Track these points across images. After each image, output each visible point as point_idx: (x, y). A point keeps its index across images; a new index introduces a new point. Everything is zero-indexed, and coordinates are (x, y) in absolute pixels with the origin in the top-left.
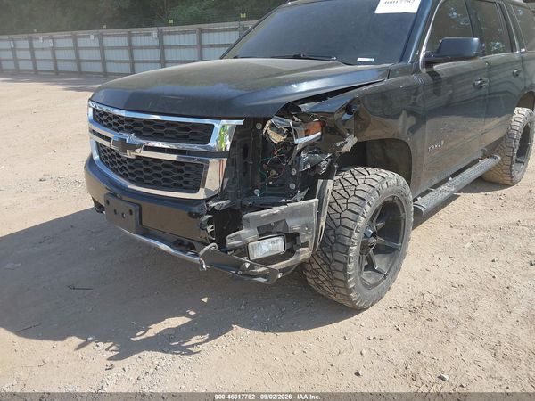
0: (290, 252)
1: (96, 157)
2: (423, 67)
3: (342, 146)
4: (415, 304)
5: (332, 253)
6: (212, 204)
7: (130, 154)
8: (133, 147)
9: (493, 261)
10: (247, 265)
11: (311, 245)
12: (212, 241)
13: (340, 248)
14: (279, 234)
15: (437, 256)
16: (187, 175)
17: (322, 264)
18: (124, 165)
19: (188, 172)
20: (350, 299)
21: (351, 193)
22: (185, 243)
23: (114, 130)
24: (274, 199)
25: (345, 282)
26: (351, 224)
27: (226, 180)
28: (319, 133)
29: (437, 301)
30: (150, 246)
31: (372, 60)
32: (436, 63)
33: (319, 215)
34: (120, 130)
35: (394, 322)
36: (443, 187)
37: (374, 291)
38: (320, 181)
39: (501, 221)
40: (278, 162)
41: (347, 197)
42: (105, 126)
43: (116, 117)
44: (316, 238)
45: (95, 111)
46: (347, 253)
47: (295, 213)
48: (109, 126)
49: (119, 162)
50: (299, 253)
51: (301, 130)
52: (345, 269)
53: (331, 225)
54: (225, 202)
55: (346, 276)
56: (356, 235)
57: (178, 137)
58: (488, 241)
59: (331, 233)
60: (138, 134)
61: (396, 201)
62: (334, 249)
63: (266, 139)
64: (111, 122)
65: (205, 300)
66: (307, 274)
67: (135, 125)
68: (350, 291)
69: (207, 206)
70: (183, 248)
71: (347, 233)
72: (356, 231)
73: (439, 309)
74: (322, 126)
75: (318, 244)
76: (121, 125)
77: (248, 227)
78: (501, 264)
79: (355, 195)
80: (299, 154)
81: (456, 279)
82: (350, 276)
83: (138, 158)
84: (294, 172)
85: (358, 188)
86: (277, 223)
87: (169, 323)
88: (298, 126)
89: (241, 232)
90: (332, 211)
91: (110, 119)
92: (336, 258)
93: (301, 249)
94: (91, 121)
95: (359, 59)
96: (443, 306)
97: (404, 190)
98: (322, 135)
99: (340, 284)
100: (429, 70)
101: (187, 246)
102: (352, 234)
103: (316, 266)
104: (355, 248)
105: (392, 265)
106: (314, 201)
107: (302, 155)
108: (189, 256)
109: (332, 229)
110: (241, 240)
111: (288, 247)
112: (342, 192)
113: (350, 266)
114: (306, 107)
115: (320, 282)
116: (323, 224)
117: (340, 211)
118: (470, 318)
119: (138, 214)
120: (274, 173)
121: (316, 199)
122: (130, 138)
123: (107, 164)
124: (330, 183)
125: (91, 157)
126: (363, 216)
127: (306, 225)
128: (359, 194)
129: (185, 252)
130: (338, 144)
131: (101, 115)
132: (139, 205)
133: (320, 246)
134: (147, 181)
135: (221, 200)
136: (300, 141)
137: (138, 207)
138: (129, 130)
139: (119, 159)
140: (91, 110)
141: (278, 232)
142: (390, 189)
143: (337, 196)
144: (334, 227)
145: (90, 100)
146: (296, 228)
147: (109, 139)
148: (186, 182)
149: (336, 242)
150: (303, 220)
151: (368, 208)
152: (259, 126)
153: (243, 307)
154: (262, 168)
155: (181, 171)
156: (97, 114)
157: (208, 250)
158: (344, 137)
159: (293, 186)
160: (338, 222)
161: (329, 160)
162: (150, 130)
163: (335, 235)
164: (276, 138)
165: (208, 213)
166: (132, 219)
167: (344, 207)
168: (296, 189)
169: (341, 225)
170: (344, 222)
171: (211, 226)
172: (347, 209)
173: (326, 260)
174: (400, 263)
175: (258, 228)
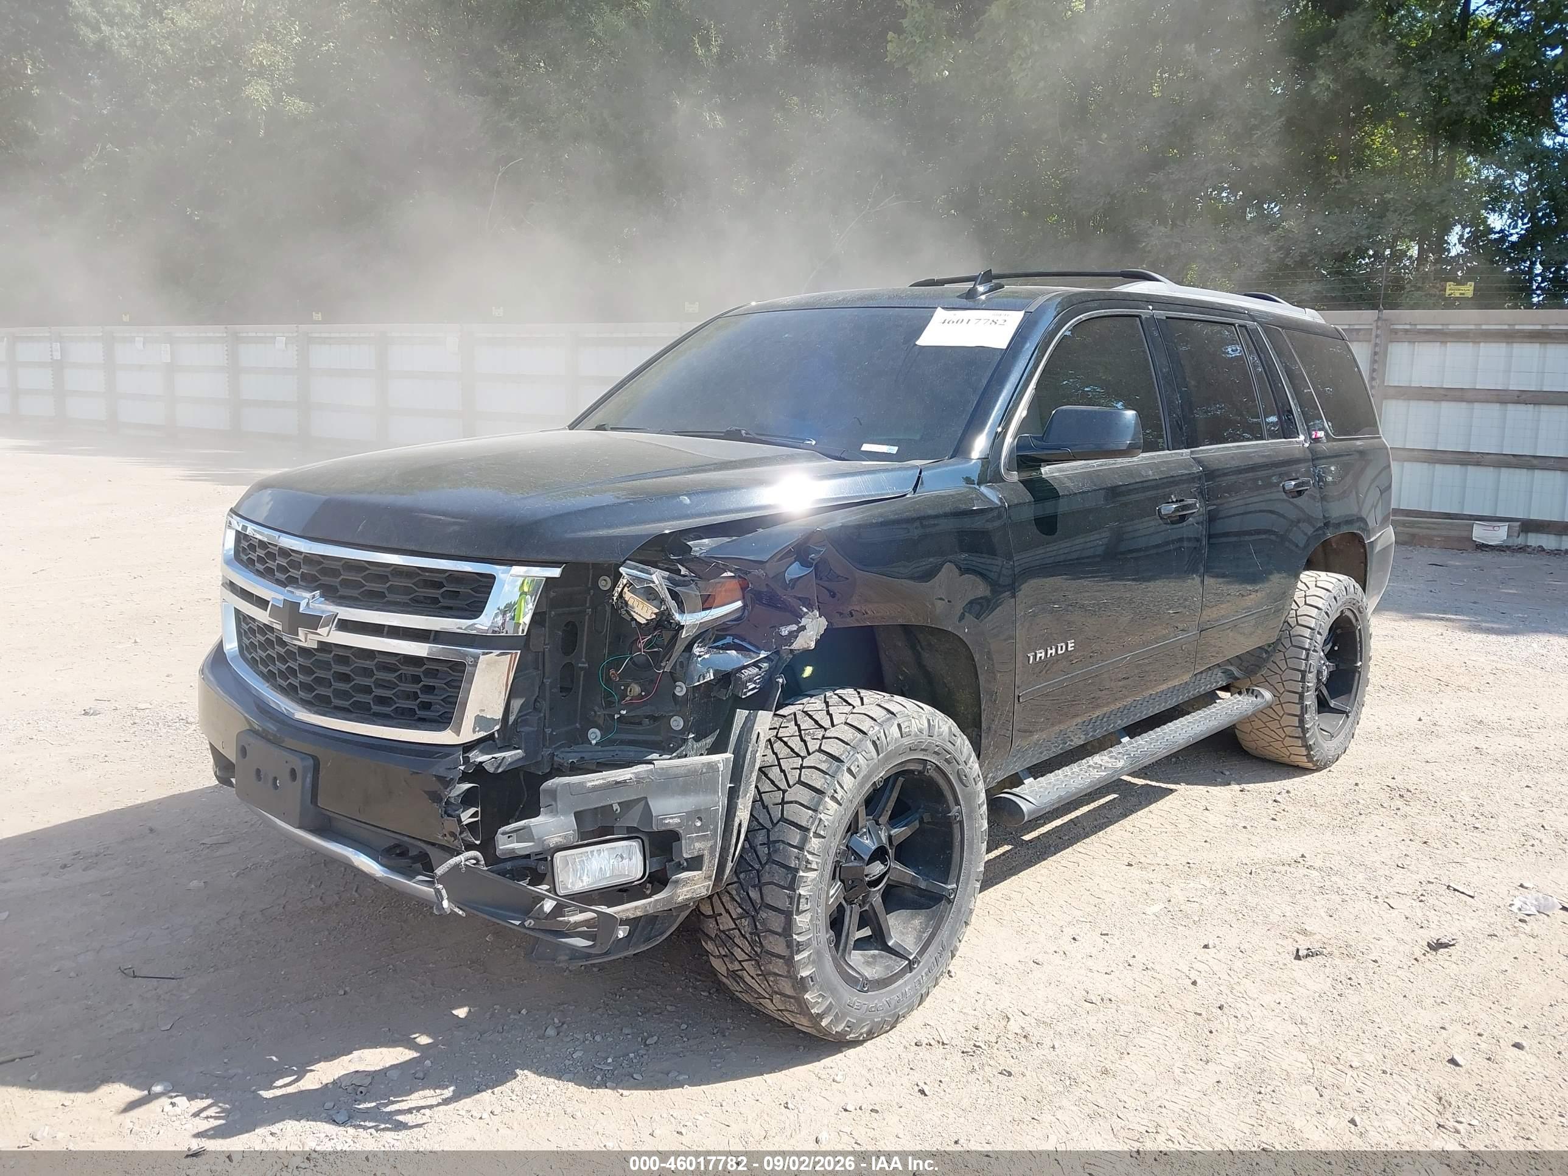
0: (657, 880)
1: (231, 646)
2: (1009, 470)
3: (793, 635)
4: (981, 1037)
5: (760, 886)
6: (478, 757)
7: (306, 639)
8: (313, 622)
9: (1206, 946)
10: (548, 906)
11: (710, 865)
12: (470, 847)
13: (778, 875)
14: (631, 834)
15: (1070, 932)
16: (429, 689)
17: (741, 917)
18: (291, 664)
19: (431, 682)
20: (803, 1008)
21: (813, 746)
22: (413, 853)
23: (279, 582)
24: (631, 752)
25: (789, 961)
26: (803, 816)
27: (517, 704)
28: (739, 604)
29: (1036, 1034)
30: (333, 861)
31: (894, 450)
32: (1049, 462)
33: (733, 795)
34: (291, 581)
35: (916, 1077)
36: (1097, 759)
37: (879, 999)
38: (741, 715)
39: (1258, 854)
40: (647, 666)
41: (803, 753)
42: (259, 573)
43: (285, 552)
44: (724, 850)
45: (240, 536)
46: (792, 886)
47: (669, 784)
48: (267, 574)
49: (282, 659)
50: (677, 882)
51: (691, 593)
52: (788, 929)
53: (763, 819)
54: (511, 755)
55: (789, 945)
56: (814, 843)
57: (415, 600)
58: (1210, 901)
59: (761, 837)
60: (331, 594)
61: (933, 773)
62: (766, 878)
63: (620, 612)
64: (271, 564)
65: (461, 1012)
66: (710, 946)
67: (325, 571)
68: (802, 985)
69: (467, 760)
70: (403, 862)
71: (795, 837)
72: (817, 835)
73: (1037, 1052)
74: (743, 589)
75: (730, 865)
76: (294, 573)
77: (554, 812)
78: (1221, 955)
79: (820, 750)
80: (689, 647)
81: (1099, 985)
82: (800, 947)
83: (324, 647)
84: (681, 690)
85: (828, 734)
86: (626, 805)
87: (361, 1059)
88: (684, 584)
89: (533, 821)
90: (766, 786)
91: (271, 556)
92: (769, 900)
93: (684, 875)
94: (228, 562)
95: (866, 447)
96: (1048, 1043)
97: (949, 747)
98: (745, 607)
99: (778, 966)
100: (1026, 475)
101: (415, 859)
102: (805, 840)
103: (726, 923)
104: (812, 875)
105: (932, 936)
106: (723, 760)
107: (696, 650)
108: (418, 886)
109: (764, 828)
110: (531, 839)
111: (655, 866)
112: (796, 743)
113: (802, 921)
114: (701, 546)
115: (737, 966)
116: (743, 815)
117: (783, 785)
118: (1105, 1072)
119: (309, 776)
120: (636, 689)
121: (729, 755)
122: (309, 601)
123: (253, 663)
124: (764, 720)
125: (220, 645)
126: (833, 798)
127: (697, 814)
128: (831, 747)
129: (410, 874)
130: (785, 631)
131: (252, 547)
132: (316, 759)
133: (736, 872)
134: (337, 702)
135: (501, 749)
136: (690, 620)
137: (311, 762)
138: (310, 582)
139: (282, 651)
140: (231, 536)
141: (630, 829)
142: (906, 741)
143: (783, 751)
144: (769, 825)
145: (234, 512)
146: (672, 822)
147: (262, 603)
148: (426, 706)
149: (770, 860)
150: (689, 802)
151: (847, 780)
152: (604, 583)
153: (551, 1032)
154: (608, 681)
155: (416, 679)
156: (245, 544)
157: (457, 866)
158: (797, 617)
159: (677, 723)
160: (776, 813)
161: (765, 665)
162: (358, 585)
163: (769, 843)
164: (643, 612)
165: (465, 777)
166: (294, 792)
167: (793, 776)
168: (686, 730)
169: (782, 819)
170: (791, 812)
171: (472, 810)
172: (800, 782)
173: (748, 906)
174: (955, 935)
175: (578, 815)
